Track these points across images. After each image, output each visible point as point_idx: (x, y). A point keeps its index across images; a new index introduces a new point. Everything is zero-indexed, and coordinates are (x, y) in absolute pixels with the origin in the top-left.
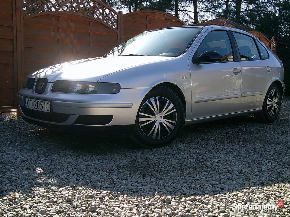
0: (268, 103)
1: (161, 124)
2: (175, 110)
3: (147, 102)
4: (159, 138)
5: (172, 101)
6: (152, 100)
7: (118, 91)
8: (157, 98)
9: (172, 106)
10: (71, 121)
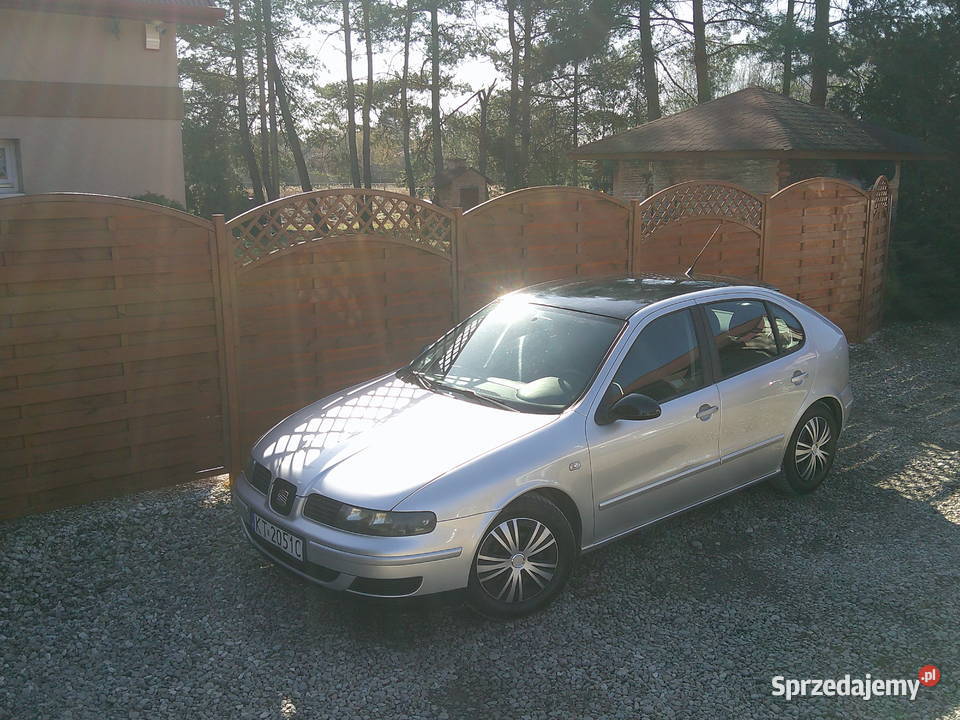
0: (799, 452)
1: (523, 572)
2: (554, 540)
3: (493, 532)
4: (521, 599)
5: (547, 523)
6: (504, 527)
7: (431, 527)
8: (515, 521)
9: (547, 532)
10: (344, 583)
